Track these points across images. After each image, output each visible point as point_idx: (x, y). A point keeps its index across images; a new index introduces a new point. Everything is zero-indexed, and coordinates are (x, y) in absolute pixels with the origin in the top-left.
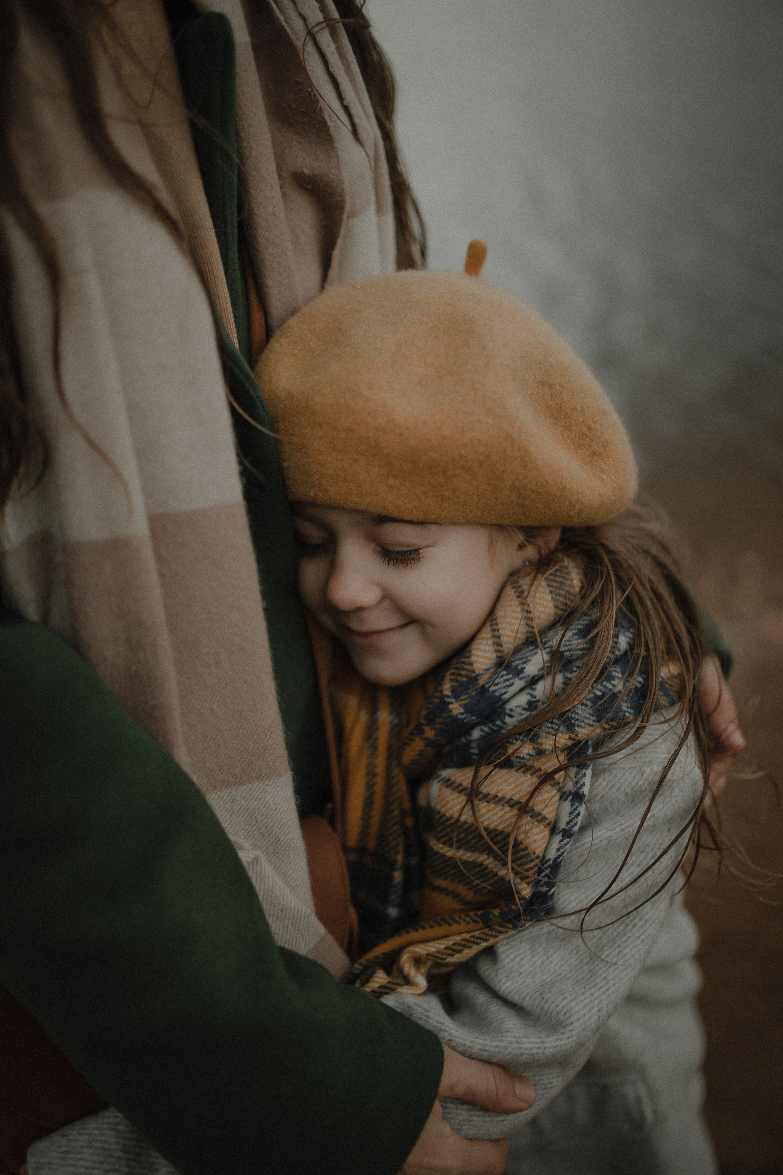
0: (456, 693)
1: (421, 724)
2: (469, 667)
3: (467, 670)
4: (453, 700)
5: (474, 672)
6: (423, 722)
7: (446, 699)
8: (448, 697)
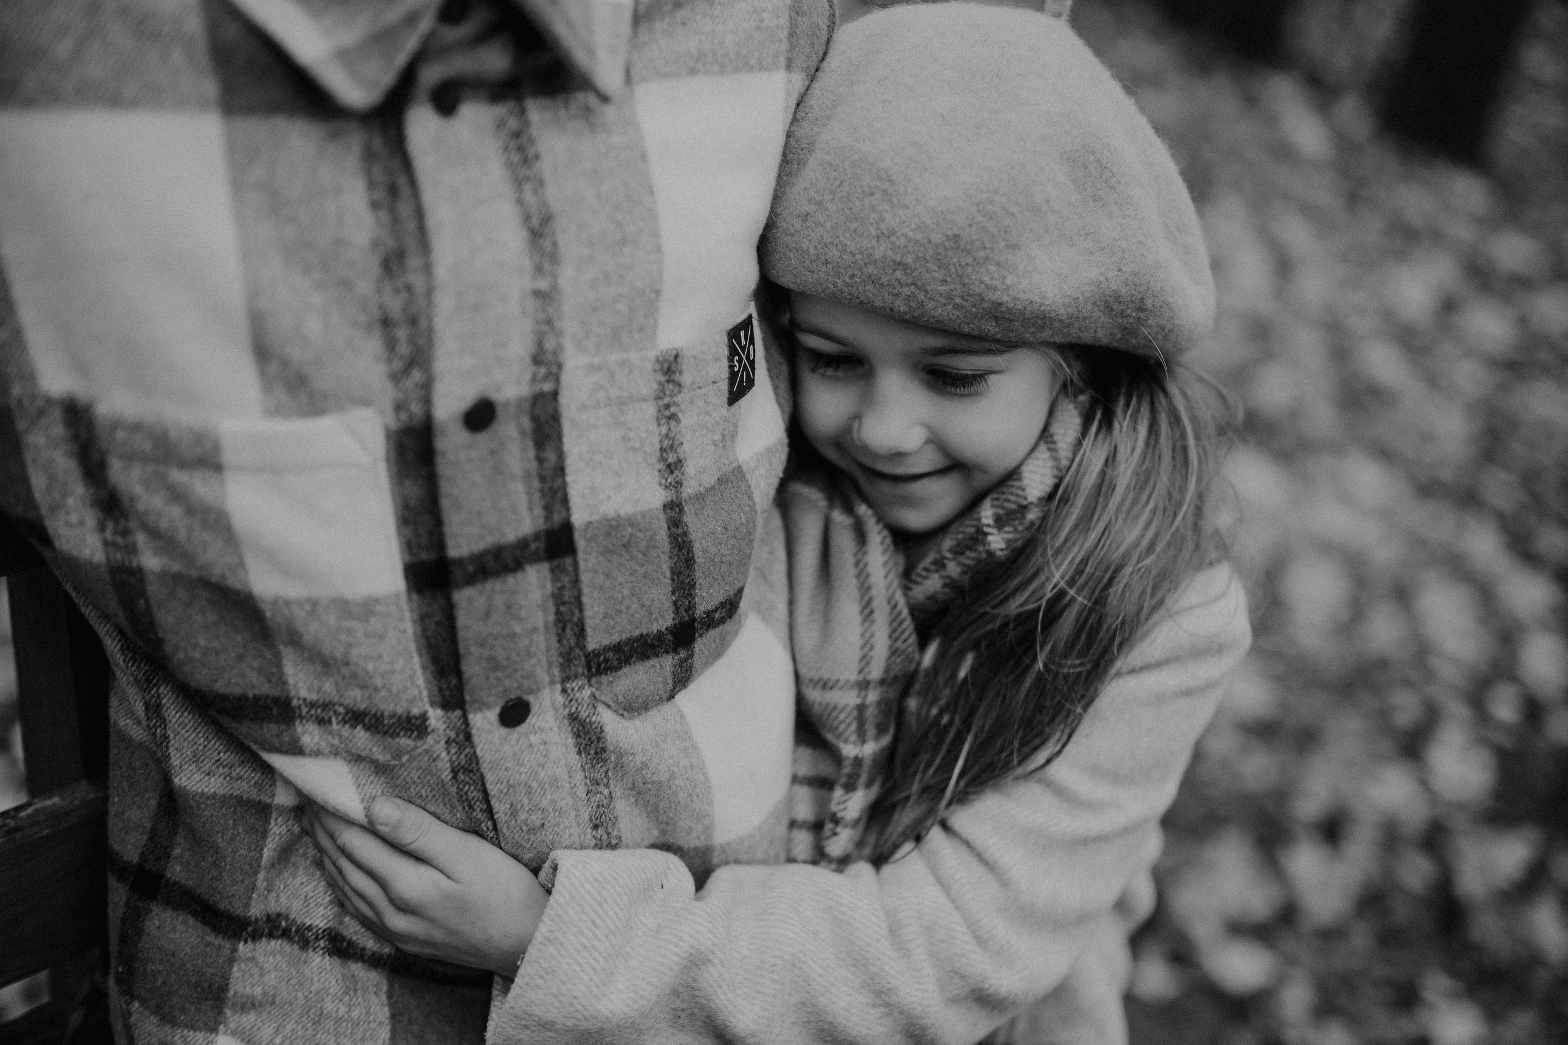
0: (1000, 522)
1: (944, 558)
2: (1019, 492)
3: (1017, 495)
4: (995, 531)
5: (1026, 499)
6: (948, 555)
7: (986, 529)
8: (988, 526)
